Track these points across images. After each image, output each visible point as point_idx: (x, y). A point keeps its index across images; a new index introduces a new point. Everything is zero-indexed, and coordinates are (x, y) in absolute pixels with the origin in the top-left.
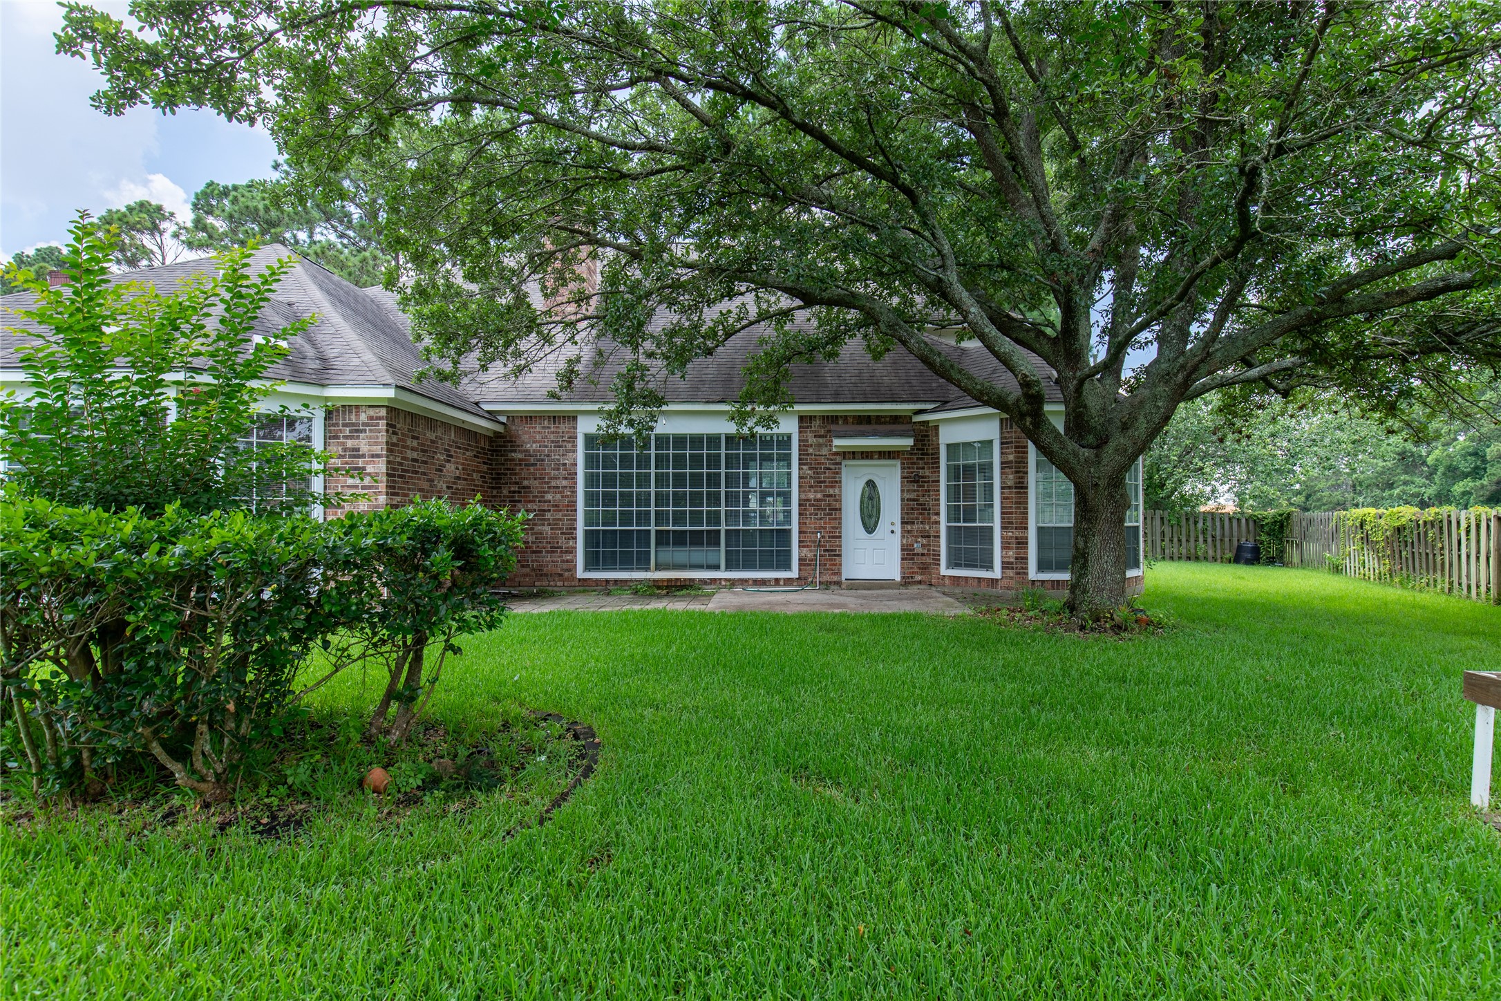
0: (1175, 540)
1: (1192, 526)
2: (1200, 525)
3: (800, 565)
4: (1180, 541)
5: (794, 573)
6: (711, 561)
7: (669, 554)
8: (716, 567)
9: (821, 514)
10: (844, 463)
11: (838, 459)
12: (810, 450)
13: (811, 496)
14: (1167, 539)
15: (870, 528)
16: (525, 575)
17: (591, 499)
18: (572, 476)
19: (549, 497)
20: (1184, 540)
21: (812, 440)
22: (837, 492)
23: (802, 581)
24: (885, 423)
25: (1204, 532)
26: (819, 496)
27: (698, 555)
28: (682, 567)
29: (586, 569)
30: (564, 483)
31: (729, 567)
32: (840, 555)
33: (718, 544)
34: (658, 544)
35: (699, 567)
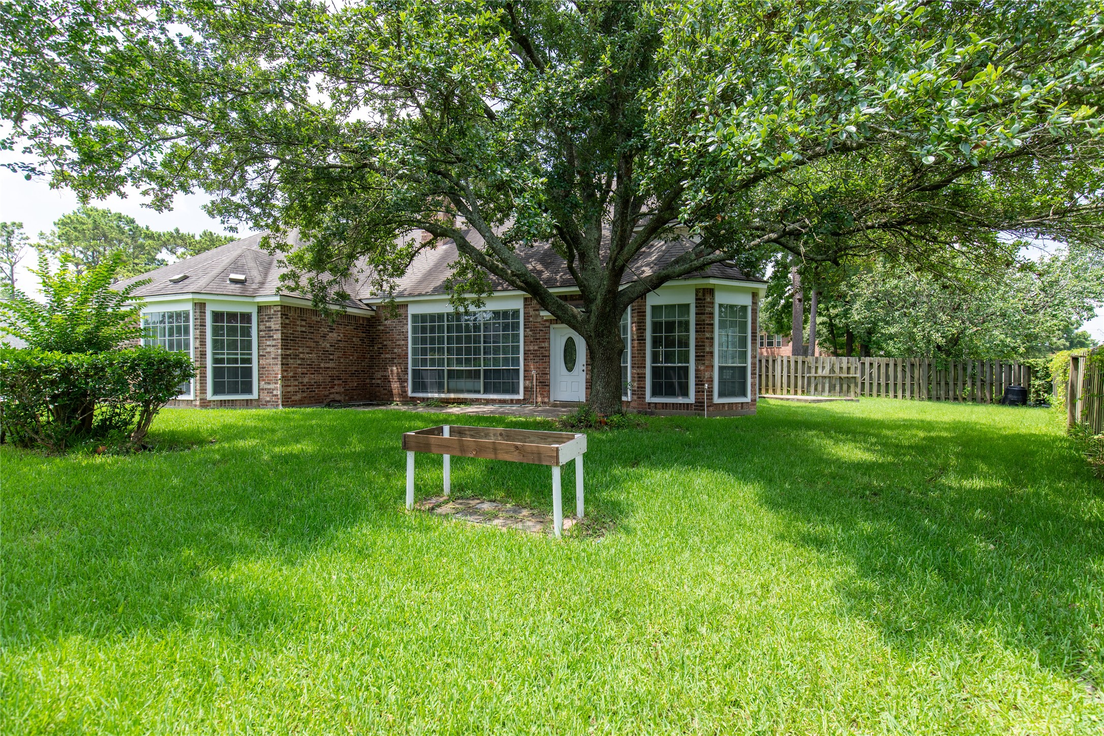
0: (943, 383)
1: (960, 372)
2: (969, 370)
3: (525, 391)
4: (947, 384)
5: (521, 396)
6: (476, 389)
7: (454, 383)
8: (478, 392)
9: (537, 359)
10: (552, 326)
11: (547, 324)
12: (531, 319)
13: (531, 348)
14: (934, 383)
15: (570, 369)
16: (385, 394)
17: (415, 351)
18: (406, 339)
19: (396, 350)
20: (951, 383)
21: (532, 313)
22: (546, 345)
23: (525, 401)
24: (576, 300)
25: (973, 377)
26: (536, 348)
27: (469, 384)
28: (462, 391)
29: (414, 391)
30: (403, 342)
31: (485, 392)
32: (549, 386)
33: (479, 378)
34: (449, 378)
35: (469, 391)
